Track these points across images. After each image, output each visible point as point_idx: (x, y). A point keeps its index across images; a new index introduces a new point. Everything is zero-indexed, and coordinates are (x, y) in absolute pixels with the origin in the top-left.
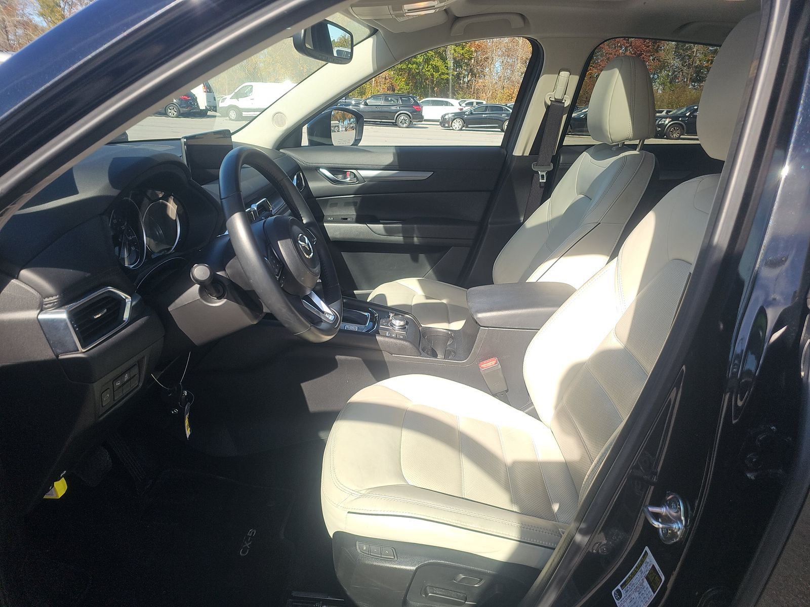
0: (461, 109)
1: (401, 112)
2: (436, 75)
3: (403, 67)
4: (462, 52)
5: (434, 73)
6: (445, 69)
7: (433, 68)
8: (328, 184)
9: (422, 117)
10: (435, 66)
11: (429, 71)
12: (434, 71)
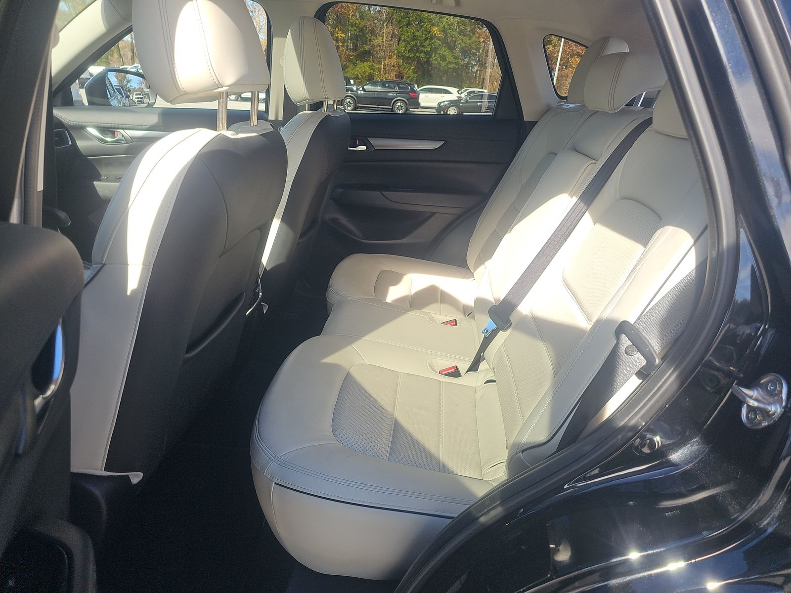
0: (459, 97)
1: (398, 98)
2: (443, 64)
3: (411, 56)
4: (469, 42)
5: (441, 62)
6: (452, 58)
7: (441, 57)
8: (97, 143)
9: (419, 104)
10: (442, 55)
11: (436, 60)
12: (441, 60)
